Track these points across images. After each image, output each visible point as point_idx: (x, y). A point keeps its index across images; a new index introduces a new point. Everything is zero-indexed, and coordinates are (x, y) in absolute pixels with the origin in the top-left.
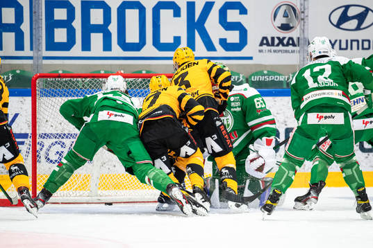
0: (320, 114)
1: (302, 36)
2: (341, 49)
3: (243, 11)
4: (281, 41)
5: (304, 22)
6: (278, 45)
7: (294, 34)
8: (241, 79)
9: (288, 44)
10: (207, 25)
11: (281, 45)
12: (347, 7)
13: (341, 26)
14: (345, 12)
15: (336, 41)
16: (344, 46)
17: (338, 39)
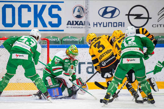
0: (129, 59)
1: (86, 21)
2: (104, 26)
3: (60, 9)
4: (77, 23)
5: (87, 14)
6: (75, 25)
7: (83, 20)
8: (59, 40)
9: (80, 24)
10: (43, 15)
11: (76, 25)
12: (107, 8)
13: (104, 16)
14: (106, 10)
15: (102, 23)
16: (105, 25)
17: (103, 22)
